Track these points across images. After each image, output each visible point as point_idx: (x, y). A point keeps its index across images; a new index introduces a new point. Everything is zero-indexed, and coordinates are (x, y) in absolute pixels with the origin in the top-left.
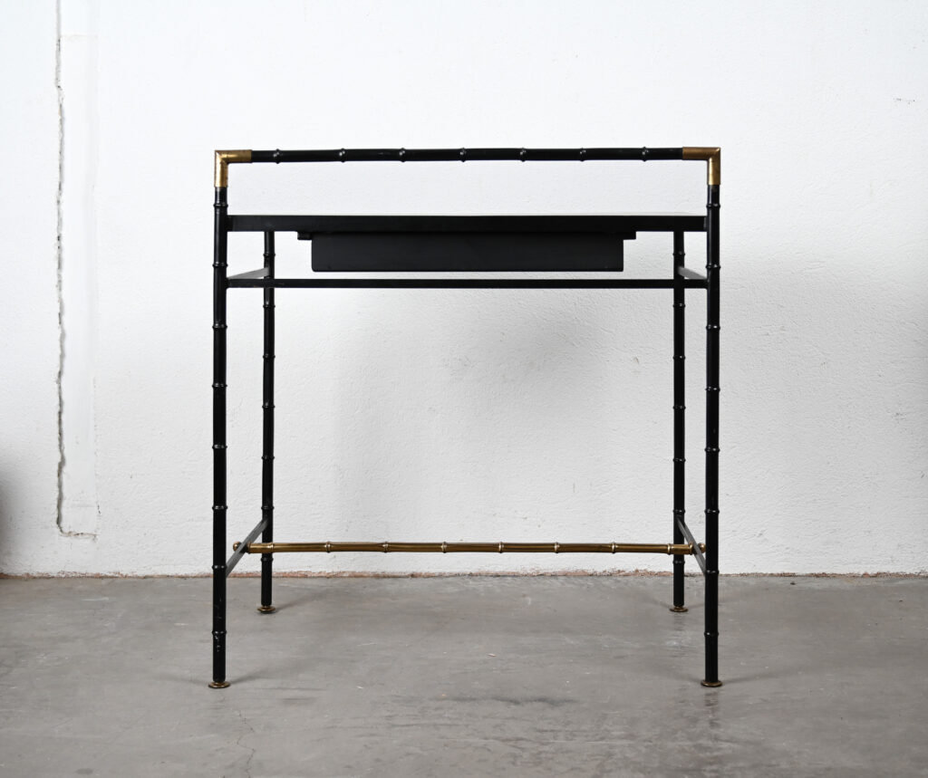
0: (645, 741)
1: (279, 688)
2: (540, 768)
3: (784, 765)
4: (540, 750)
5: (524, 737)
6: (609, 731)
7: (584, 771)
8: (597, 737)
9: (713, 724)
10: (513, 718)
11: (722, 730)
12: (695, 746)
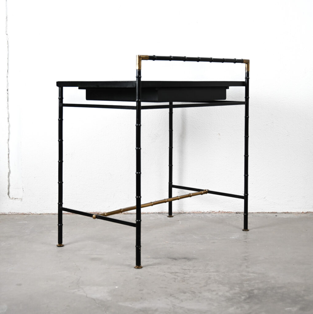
0: (222, 273)
1: (89, 254)
2: (184, 283)
3: (273, 282)
4: (184, 276)
5: (178, 272)
7: (200, 284)
8: (205, 272)
9: (247, 267)
10: (174, 265)
11: (250, 269)
12: (240, 275)
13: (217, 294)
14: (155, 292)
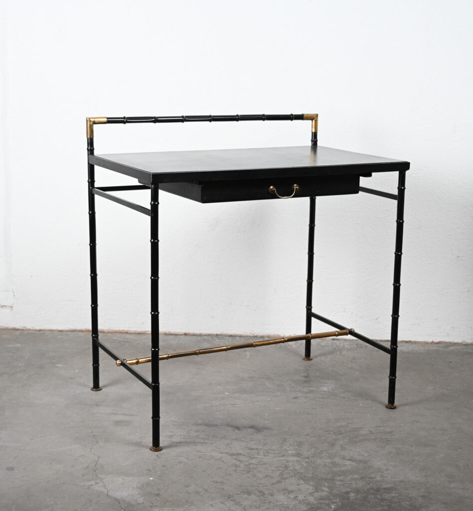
0: (306, 458)
1: (112, 414)
2: (249, 475)
3: (378, 479)
4: (250, 462)
5: (242, 453)
6: (286, 450)
7: (272, 478)
8: (281, 455)
9: (343, 448)
10: (236, 439)
11: (347, 452)
12: (332, 463)
13: (296, 498)
14: (206, 490)
